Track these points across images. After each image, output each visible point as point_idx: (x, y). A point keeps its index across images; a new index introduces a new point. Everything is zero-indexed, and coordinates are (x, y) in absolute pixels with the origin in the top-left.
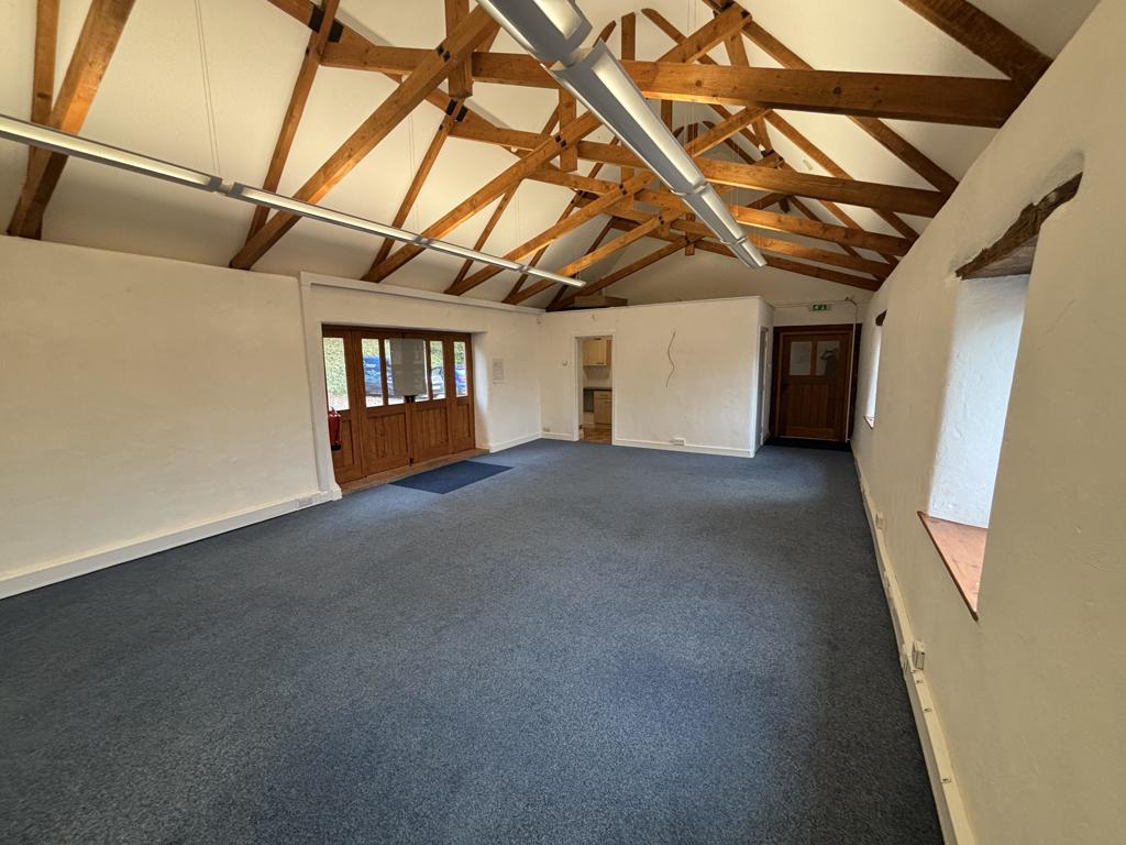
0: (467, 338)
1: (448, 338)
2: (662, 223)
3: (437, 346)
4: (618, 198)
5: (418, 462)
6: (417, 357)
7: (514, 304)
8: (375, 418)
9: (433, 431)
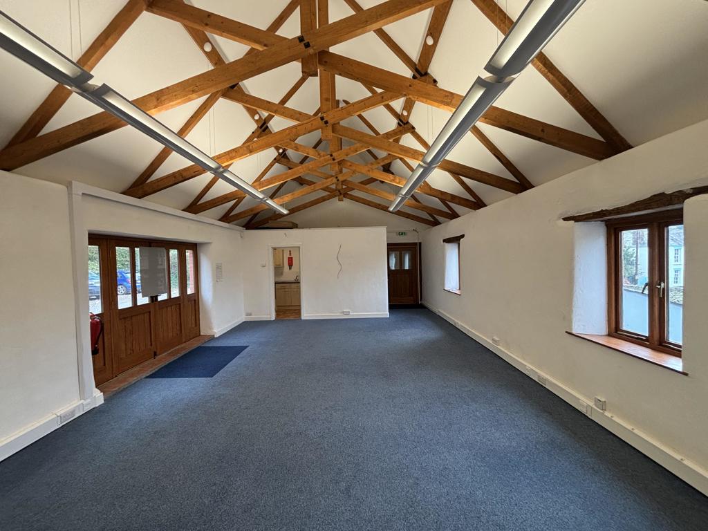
0: (194, 247)
1: (182, 246)
2: (338, 180)
3: (174, 253)
4: (329, 162)
5: (160, 354)
6: (160, 263)
7: (229, 223)
8: (124, 318)
9: (170, 325)
